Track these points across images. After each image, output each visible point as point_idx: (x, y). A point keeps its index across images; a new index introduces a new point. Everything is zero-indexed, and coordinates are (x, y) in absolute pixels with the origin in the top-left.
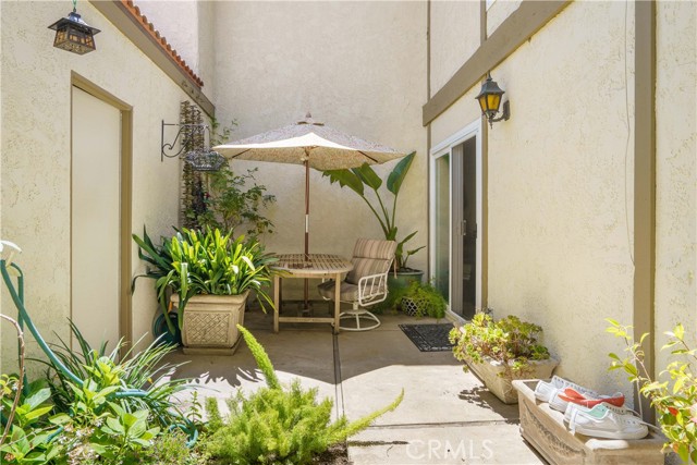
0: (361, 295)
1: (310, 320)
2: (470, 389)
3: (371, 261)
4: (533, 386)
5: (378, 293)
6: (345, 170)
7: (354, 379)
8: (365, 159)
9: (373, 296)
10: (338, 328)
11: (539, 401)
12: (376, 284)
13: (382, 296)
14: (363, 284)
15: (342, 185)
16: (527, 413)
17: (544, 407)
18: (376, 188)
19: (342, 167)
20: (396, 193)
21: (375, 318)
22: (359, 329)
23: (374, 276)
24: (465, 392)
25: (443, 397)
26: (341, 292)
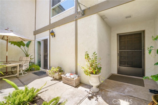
0: (24, 68)
1: (10, 76)
2: (52, 79)
3: (24, 61)
4: (65, 75)
5: (27, 67)
6: (16, 42)
7: (29, 84)
8: (22, 40)
9: (26, 68)
10: (18, 76)
11: (66, 77)
12: (27, 66)
13: (28, 68)
14: (24, 66)
15: (14, 45)
16: (64, 79)
17: (67, 77)
18: (24, 46)
19: (15, 41)
20: (28, 48)
21: (26, 73)
22: (23, 75)
23: (26, 64)
24: (51, 80)
25: (48, 82)
26: (19, 68)
